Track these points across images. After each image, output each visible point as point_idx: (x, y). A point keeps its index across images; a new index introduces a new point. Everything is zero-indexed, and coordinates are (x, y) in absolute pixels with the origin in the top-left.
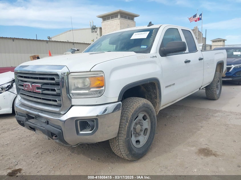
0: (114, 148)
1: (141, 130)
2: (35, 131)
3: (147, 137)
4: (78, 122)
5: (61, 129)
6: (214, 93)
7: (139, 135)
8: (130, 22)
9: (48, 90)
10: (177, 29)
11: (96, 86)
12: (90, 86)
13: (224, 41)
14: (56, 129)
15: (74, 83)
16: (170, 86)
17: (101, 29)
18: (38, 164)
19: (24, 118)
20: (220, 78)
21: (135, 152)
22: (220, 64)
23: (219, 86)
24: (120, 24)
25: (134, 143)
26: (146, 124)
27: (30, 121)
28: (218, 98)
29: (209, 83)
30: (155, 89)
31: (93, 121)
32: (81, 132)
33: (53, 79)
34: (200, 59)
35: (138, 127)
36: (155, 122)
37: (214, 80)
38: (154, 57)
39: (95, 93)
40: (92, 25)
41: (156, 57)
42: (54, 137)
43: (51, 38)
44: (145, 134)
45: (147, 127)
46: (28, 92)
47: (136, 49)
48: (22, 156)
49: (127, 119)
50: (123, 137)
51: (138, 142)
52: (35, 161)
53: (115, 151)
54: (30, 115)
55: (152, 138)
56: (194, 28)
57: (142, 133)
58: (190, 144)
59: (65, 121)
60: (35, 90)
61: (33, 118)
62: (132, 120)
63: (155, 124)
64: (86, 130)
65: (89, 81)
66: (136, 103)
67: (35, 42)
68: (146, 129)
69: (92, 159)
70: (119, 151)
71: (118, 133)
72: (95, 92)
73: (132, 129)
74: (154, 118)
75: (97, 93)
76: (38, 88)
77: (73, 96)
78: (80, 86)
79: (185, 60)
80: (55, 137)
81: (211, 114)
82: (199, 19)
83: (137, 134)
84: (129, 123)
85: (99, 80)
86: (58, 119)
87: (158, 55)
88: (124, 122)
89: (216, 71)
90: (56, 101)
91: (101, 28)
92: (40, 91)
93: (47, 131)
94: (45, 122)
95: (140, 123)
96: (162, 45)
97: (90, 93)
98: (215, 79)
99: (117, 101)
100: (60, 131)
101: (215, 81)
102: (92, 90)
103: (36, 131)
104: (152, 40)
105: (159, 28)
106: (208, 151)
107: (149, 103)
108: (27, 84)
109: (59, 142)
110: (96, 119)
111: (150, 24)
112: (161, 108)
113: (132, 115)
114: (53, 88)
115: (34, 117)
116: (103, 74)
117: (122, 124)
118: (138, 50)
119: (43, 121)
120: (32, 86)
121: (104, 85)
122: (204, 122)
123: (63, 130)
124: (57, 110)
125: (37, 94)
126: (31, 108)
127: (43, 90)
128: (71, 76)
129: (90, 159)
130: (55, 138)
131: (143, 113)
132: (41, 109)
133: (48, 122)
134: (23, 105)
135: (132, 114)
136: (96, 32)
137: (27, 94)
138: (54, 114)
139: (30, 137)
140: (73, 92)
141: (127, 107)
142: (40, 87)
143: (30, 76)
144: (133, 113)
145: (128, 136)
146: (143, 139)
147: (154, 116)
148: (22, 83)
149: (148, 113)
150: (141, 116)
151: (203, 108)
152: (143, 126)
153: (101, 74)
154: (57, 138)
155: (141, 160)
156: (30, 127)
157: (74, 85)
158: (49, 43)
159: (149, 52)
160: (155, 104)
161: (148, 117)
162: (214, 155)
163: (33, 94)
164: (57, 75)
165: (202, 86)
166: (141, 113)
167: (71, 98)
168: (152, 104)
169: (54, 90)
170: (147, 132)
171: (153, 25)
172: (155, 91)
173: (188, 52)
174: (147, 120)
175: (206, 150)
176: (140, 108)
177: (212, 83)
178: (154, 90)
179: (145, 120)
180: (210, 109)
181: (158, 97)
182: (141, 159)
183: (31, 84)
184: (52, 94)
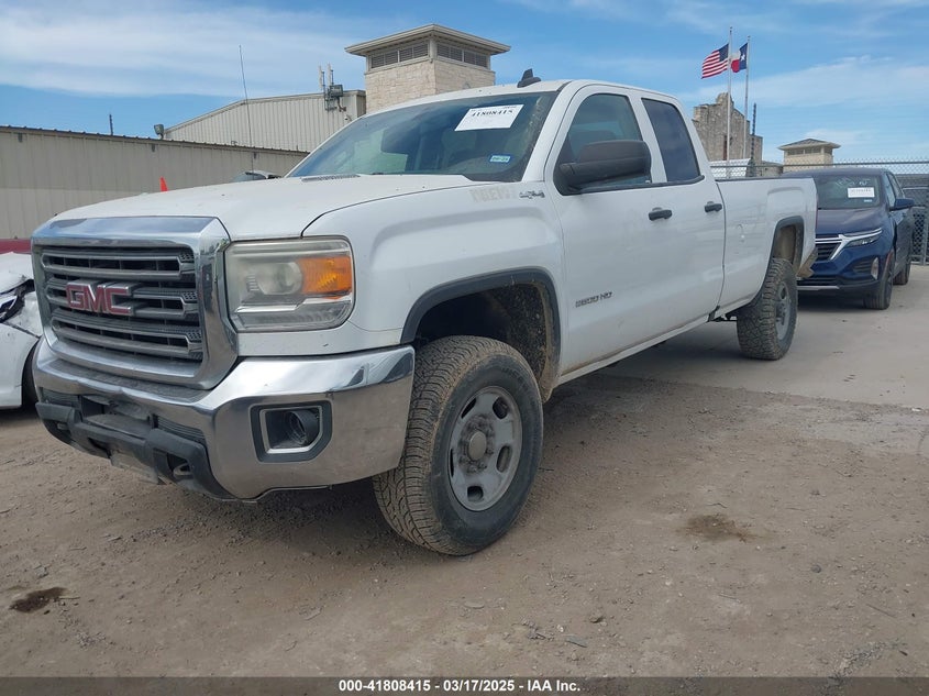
0: (390, 508)
1: (488, 453)
2: (109, 456)
3: (508, 476)
4: (262, 414)
5: (202, 442)
6: (765, 333)
7: (481, 468)
8: (472, 71)
9: (155, 304)
10: (626, 97)
11: (323, 290)
12: (301, 289)
13: (829, 148)
14: (185, 441)
15: (246, 279)
16: (593, 299)
17: (365, 97)
18: (121, 571)
19: (68, 408)
20: (788, 281)
21: (464, 523)
22: (790, 231)
23: (787, 311)
24: (434, 78)
25: (462, 494)
26: (507, 432)
27: (91, 419)
28: (783, 353)
29: (747, 297)
30: (539, 307)
31: (315, 412)
32: (272, 451)
33: (173, 266)
34: (712, 208)
35: (477, 438)
36: (538, 425)
37: (764, 286)
38: (534, 194)
39: (319, 313)
40: (328, 84)
41: (542, 195)
42: (177, 472)
43: (168, 132)
44: (502, 466)
45: (509, 441)
46: (83, 317)
47: (474, 165)
48: (61, 547)
49: (435, 410)
50: (420, 471)
51: (475, 491)
52: (110, 562)
53: (395, 522)
54: (89, 398)
55: (527, 478)
56: (717, 100)
57: (492, 462)
58: (662, 503)
59: (214, 414)
60: (110, 307)
61: (102, 409)
62: (453, 411)
63: (537, 431)
64: (288, 443)
65: (299, 271)
66: (467, 356)
67: (103, 145)
68: (506, 449)
69: (314, 554)
70: (408, 518)
71: (404, 457)
72: (321, 310)
73: (454, 443)
74: (536, 411)
75: (326, 315)
76: (120, 300)
77: (243, 324)
78: (266, 288)
79: (651, 211)
80: (182, 469)
81: (750, 407)
82: (738, 66)
83: (474, 464)
84: (442, 422)
85: (334, 269)
86: (193, 407)
87: (550, 188)
88: (425, 417)
89: (775, 254)
90: (183, 343)
91: (362, 96)
92: (127, 308)
93: (155, 449)
94: (145, 418)
95: (482, 425)
96: (566, 154)
97: (302, 314)
98: (772, 285)
99: (398, 342)
100: (199, 446)
101: (770, 291)
102: (308, 302)
103: (115, 456)
104: (530, 136)
105: (559, 91)
106: (721, 524)
107: (517, 357)
108: (79, 287)
109: (195, 489)
110: (326, 405)
111: (528, 78)
112: (562, 380)
113: (453, 394)
114: (173, 298)
115: (104, 403)
116: (348, 249)
117: (415, 424)
118: (480, 171)
119: (137, 417)
120: (99, 292)
121: (350, 288)
122: (723, 434)
123: (209, 441)
124: (185, 374)
125: (117, 321)
126: (94, 371)
127: (136, 305)
128: (236, 253)
129: (306, 554)
130: (182, 473)
131: (494, 390)
132: (131, 375)
133: (156, 418)
134: (65, 363)
135: (452, 390)
136: (345, 109)
137: (80, 324)
138: (174, 390)
139: (92, 485)
140: (243, 310)
141: (435, 367)
142: (128, 294)
143: (90, 257)
144: (455, 390)
145: (437, 467)
146: (495, 483)
147: (533, 404)
148: (60, 285)
149: (512, 392)
150: (486, 401)
151: (726, 389)
152: (493, 435)
153: (340, 248)
154: (187, 473)
155: (488, 553)
156: (91, 441)
157: (248, 285)
158: (161, 150)
159: (519, 179)
160: (536, 363)
161: (513, 406)
162: (739, 535)
163: (102, 320)
164: (186, 251)
165: (718, 308)
166: (486, 389)
167: (237, 332)
168: (529, 361)
169: (177, 305)
170: (508, 460)
171: (538, 80)
172: (538, 316)
173: (666, 181)
174: (509, 417)
175: (715, 520)
176: (482, 372)
177: (759, 298)
178: (536, 313)
179: (501, 416)
180: (748, 392)
181: (549, 338)
182: (486, 551)
183: (94, 287)
184: (170, 318)
